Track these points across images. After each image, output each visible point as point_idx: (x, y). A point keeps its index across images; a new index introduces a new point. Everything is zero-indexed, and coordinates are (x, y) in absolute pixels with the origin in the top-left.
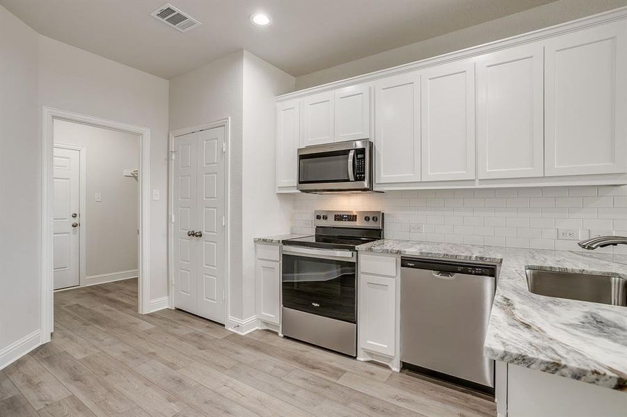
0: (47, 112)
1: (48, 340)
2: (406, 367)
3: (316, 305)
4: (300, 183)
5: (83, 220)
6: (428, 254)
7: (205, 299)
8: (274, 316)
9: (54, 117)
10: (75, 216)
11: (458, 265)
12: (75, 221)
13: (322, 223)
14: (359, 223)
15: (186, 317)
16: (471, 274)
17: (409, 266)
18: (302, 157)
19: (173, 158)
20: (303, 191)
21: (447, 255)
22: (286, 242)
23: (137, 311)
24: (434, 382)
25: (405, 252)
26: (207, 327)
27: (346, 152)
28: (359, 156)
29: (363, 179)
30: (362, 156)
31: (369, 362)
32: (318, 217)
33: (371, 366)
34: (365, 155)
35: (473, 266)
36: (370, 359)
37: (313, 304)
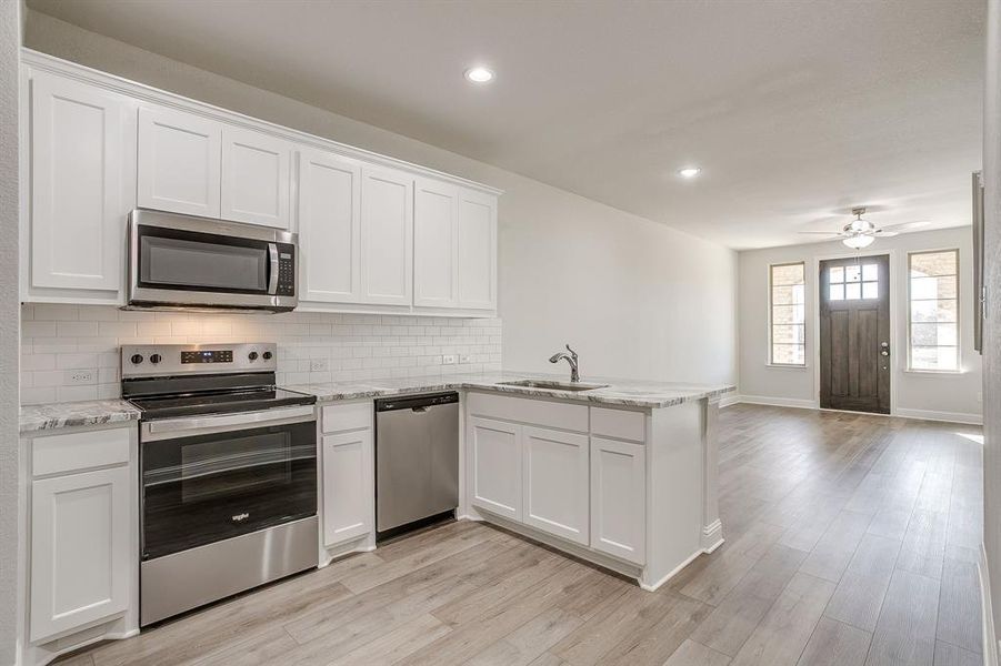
3: (241, 517)
6: (407, 390)
8: (106, 601)
11: (431, 398)
13: (144, 370)
17: (388, 409)
21: (424, 388)
25: (383, 392)
27: (263, 245)
28: (284, 256)
29: (291, 293)
30: (288, 256)
31: (334, 561)
32: (137, 359)
33: (345, 563)
34: (293, 257)
35: (444, 395)
36: (331, 559)
37: (234, 518)
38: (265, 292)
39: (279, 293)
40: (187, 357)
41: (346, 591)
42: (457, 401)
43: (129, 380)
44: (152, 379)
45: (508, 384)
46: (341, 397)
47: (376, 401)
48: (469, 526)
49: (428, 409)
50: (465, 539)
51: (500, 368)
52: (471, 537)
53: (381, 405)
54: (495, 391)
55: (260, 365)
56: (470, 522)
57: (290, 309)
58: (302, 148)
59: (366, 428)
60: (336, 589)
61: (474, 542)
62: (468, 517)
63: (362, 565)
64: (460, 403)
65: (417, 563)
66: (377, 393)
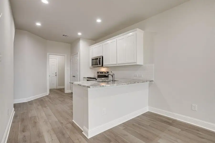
0: (48, 54)
1: (48, 95)
4: (92, 65)
5: (57, 74)
9: (49, 54)
10: (56, 73)
12: (56, 74)
14: (104, 74)
18: (92, 60)
20: (93, 67)
22: (88, 78)
23: (64, 92)
27: (97, 59)
38: (98, 65)
40: (101, 73)
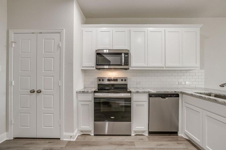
2: (150, 133)
3: (113, 118)
4: (97, 65)
6: (159, 92)
7: (43, 127)
8: (89, 127)
11: (168, 95)
13: (101, 82)
14: (119, 82)
15: (33, 141)
16: (172, 97)
17: (153, 97)
18: (97, 54)
19: (13, 46)
20: (97, 69)
21: (165, 92)
24: (160, 135)
25: (151, 92)
26: (49, 143)
27: (120, 54)
28: (126, 56)
29: (128, 65)
30: (127, 56)
31: (136, 135)
32: (100, 80)
33: (138, 137)
34: (128, 56)
35: (173, 94)
36: (135, 134)
37: (111, 117)
38: (121, 65)
39: (125, 65)
40: (109, 80)
41: (134, 145)
42: (178, 97)
43: (99, 84)
44: (102, 84)
45: (198, 93)
46: (138, 92)
47: (149, 94)
48: (182, 139)
49: (167, 98)
50: (178, 143)
51: (204, 87)
52: (181, 144)
53: (151, 95)
54: (192, 95)
55: (123, 82)
56: (183, 138)
57: (128, 69)
58: (131, 28)
59: (146, 101)
60: (132, 143)
61: (181, 146)
62: (183, 136)
63: (142, 139)
64: (180, 98)
65: (158, 145)
66: (149, 92)
